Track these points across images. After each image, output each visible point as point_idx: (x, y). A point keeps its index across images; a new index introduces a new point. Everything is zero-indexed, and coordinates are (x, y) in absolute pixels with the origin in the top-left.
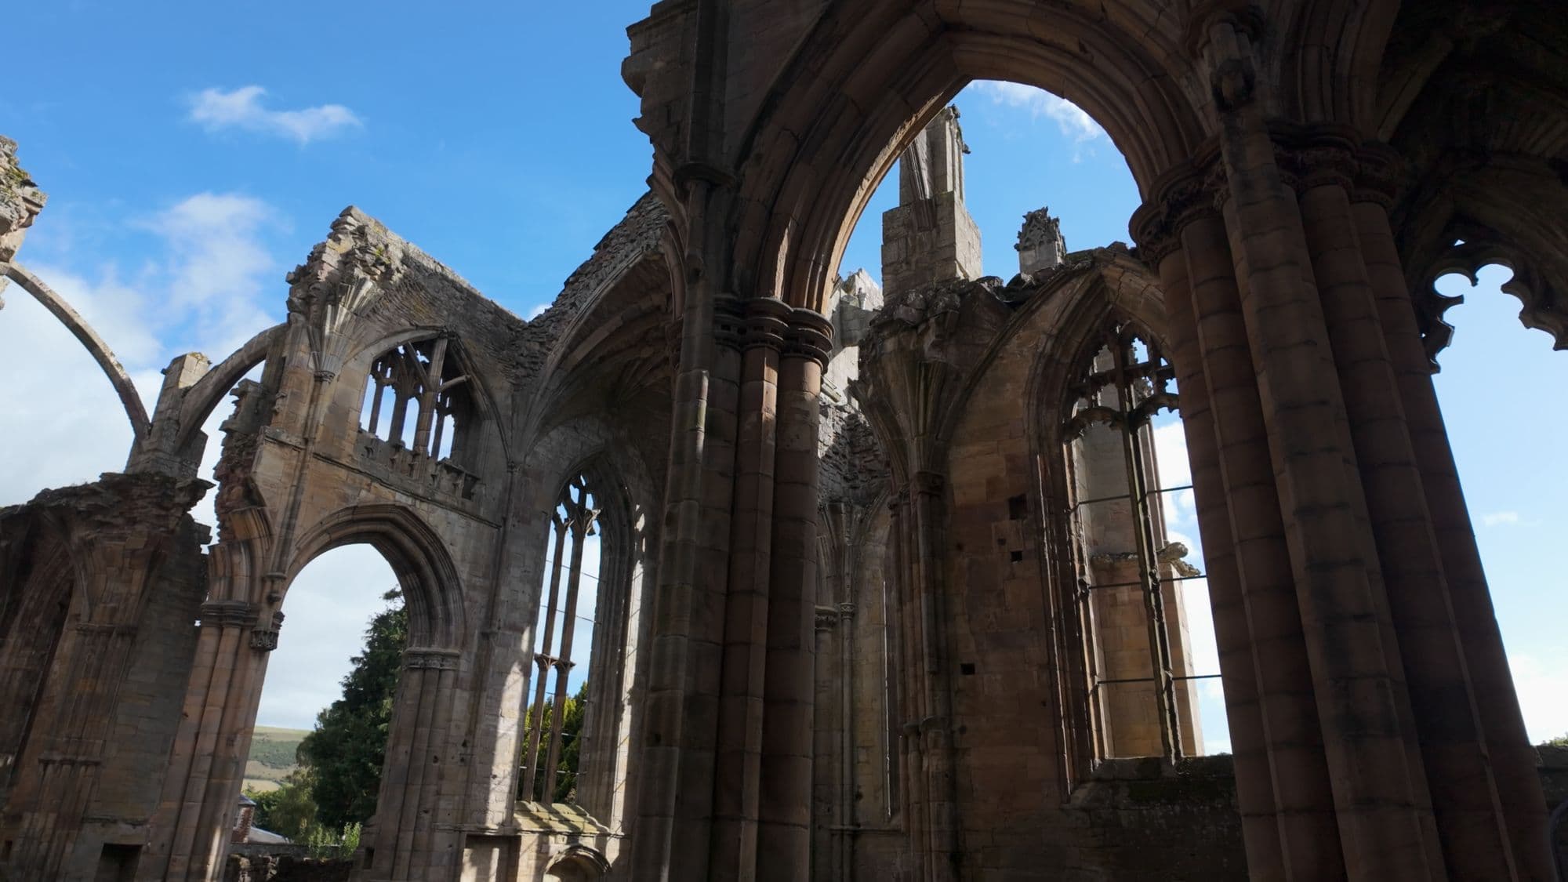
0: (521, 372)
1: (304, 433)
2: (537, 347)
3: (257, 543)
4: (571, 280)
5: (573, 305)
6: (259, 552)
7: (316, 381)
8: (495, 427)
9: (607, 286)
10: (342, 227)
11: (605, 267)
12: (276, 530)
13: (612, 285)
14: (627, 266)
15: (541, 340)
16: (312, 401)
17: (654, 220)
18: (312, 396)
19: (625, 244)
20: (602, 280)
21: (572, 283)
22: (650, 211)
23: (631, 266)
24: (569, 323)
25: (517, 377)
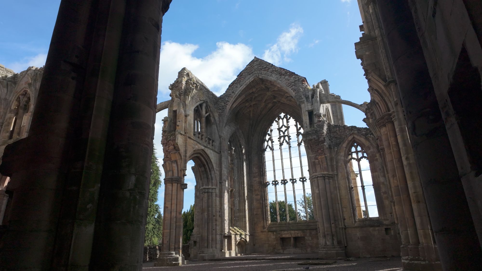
0: (220, 111)
1: (185, 131)
2: (223, 104)
3: (178, 161)
4: (231, 85)
5: (233, 92)
6: (179, 163)
7: (185, 117)
8: (215, 126)
9: (243, 87)
10: (183, 73)
11: (242, 81)
12: (183, 157)
13: (245, 87)
14: (249, 82)
15: (224, 102)
16: (185, 122)
17: (256, 68)
18: (185, 121)
19: (247, 75)
20: (242, 85)
21: (231, 86)
22: (255, 66)
23: (250, 81)
24: (232, 97)
25: (220, 113)
